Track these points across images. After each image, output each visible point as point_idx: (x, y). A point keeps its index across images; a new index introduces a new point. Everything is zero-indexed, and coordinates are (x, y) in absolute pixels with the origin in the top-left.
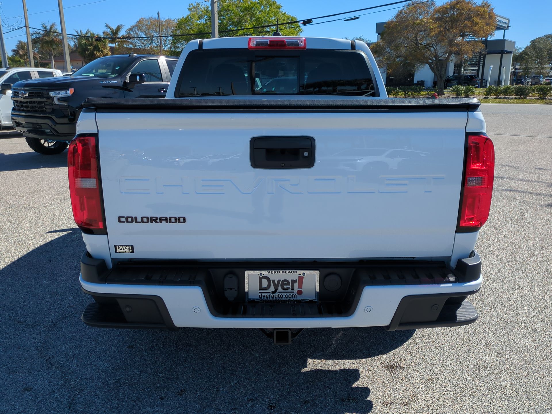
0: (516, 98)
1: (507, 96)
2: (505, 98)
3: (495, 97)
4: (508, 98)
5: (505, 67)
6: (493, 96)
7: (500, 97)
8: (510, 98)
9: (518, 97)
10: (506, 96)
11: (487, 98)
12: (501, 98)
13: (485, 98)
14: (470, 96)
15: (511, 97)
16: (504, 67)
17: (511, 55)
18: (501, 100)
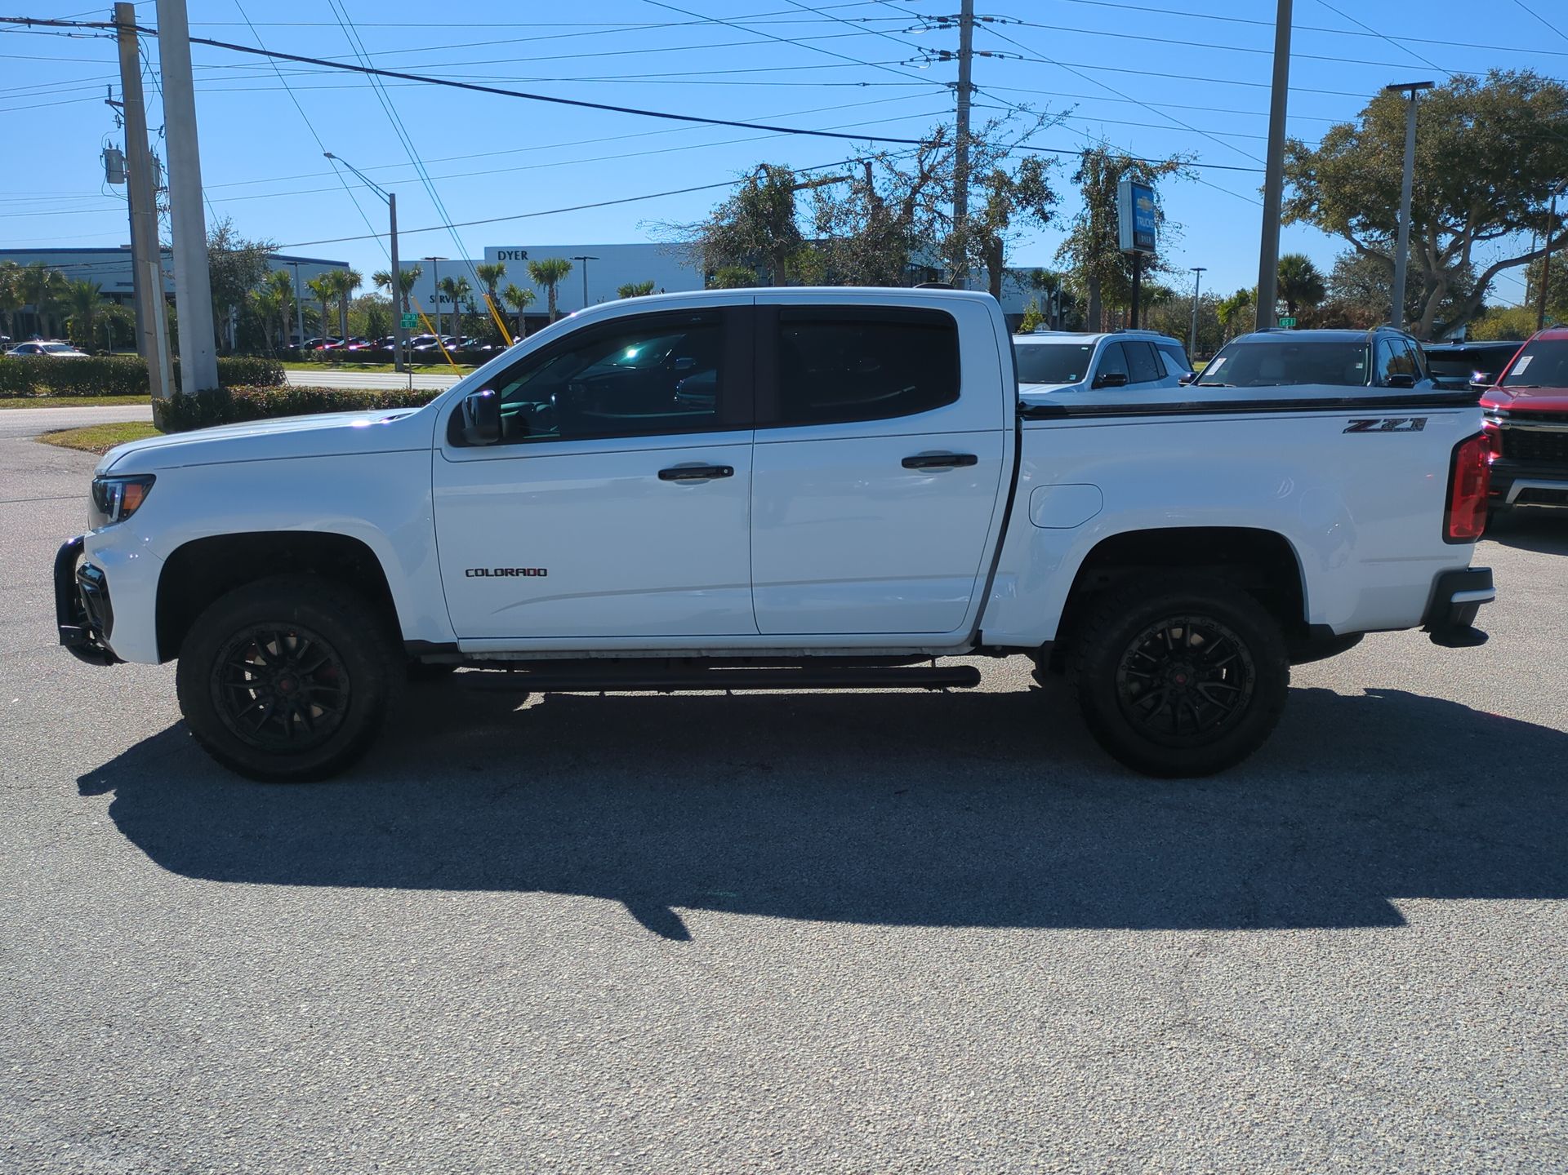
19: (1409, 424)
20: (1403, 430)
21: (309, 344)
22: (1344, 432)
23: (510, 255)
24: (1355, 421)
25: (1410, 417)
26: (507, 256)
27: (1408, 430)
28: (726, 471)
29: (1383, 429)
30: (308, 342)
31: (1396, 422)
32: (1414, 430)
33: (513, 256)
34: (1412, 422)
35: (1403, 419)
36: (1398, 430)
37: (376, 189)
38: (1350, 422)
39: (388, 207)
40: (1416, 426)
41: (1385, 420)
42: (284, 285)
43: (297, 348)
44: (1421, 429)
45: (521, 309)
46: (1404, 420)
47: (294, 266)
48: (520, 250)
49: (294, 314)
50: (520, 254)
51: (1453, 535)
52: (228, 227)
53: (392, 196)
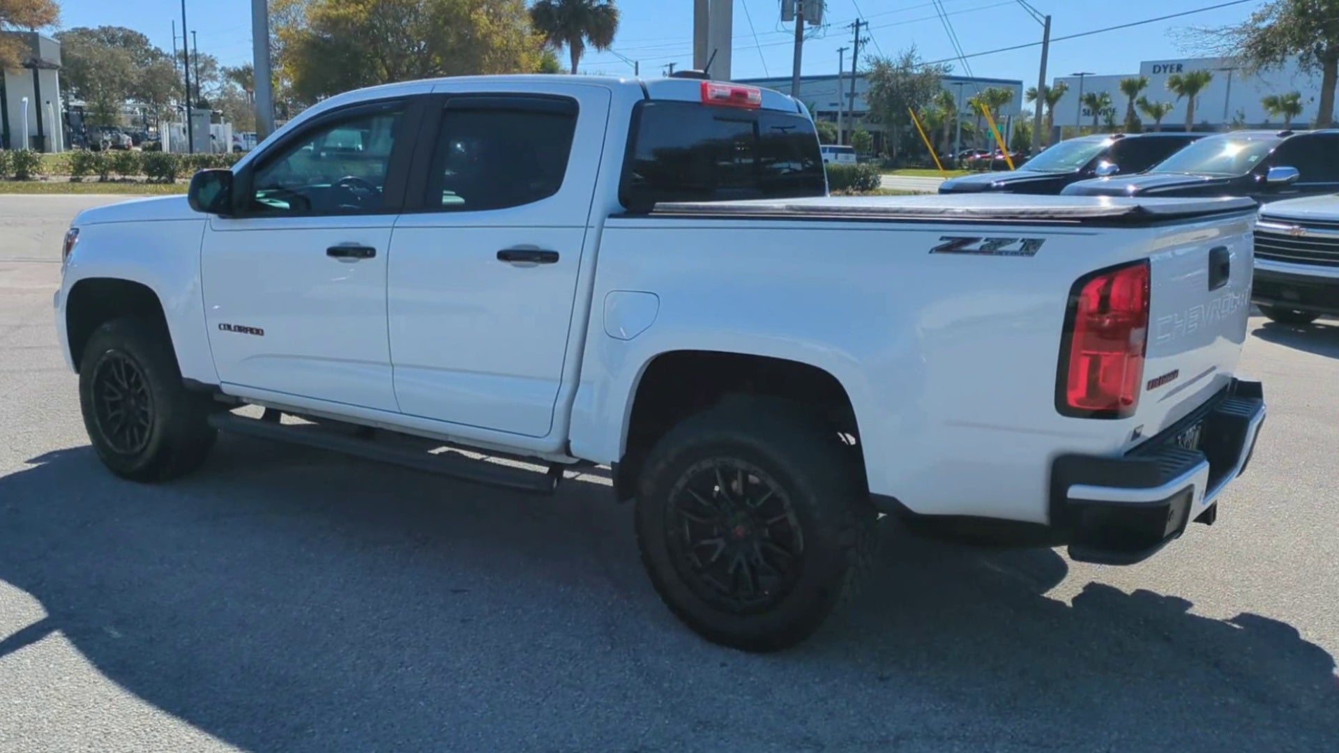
0: (149, 182)
1: (127, 177)
2: (124, 180)
3: (99, 177)
4: (131, 181)
5: (51, 104)
6: (93, 175)
7: (110, 177)
8: (135, 181)
9: (155, 178)
10: (125, 175)
11: (79, 180)
12: (113, 181)
13: (72, 180)
14: (31, 176)
15: (136, 178)
16: (48, 103)
17: (55, 73)
18: (114, 185)
19: (1017, 246)
20: (1007, 253)
21: (963, 154)
22: (931, 252)
23: (1165, 68)
24: (948, 238)
25: (1021, 236)
26: (1162, 69)
27: (1014, 253)
28: (368, 252)
29: (982, 251)
30: (962, 152)
31: (1001, 242)
32: (1022, 254)
33: (1168, 70)
34: (1022, 244)
35: (1008, 239)
36: (1001, 253)
37: (1034, 13)
38: (942, 239)
39: (1043, 29)
40: (1027, 249)
41: (987, 240)
42: (948, 102)
43: (953, 158)
44: (1033, 254)
45: (1159, 120)
46: (1013, 241)
47: (959, 86)
48: (1176, 63)
49: (954, 128)
50: (1175, 67)
51: (1072, 402)
52: (913, 53)
53: (1048, 19)
